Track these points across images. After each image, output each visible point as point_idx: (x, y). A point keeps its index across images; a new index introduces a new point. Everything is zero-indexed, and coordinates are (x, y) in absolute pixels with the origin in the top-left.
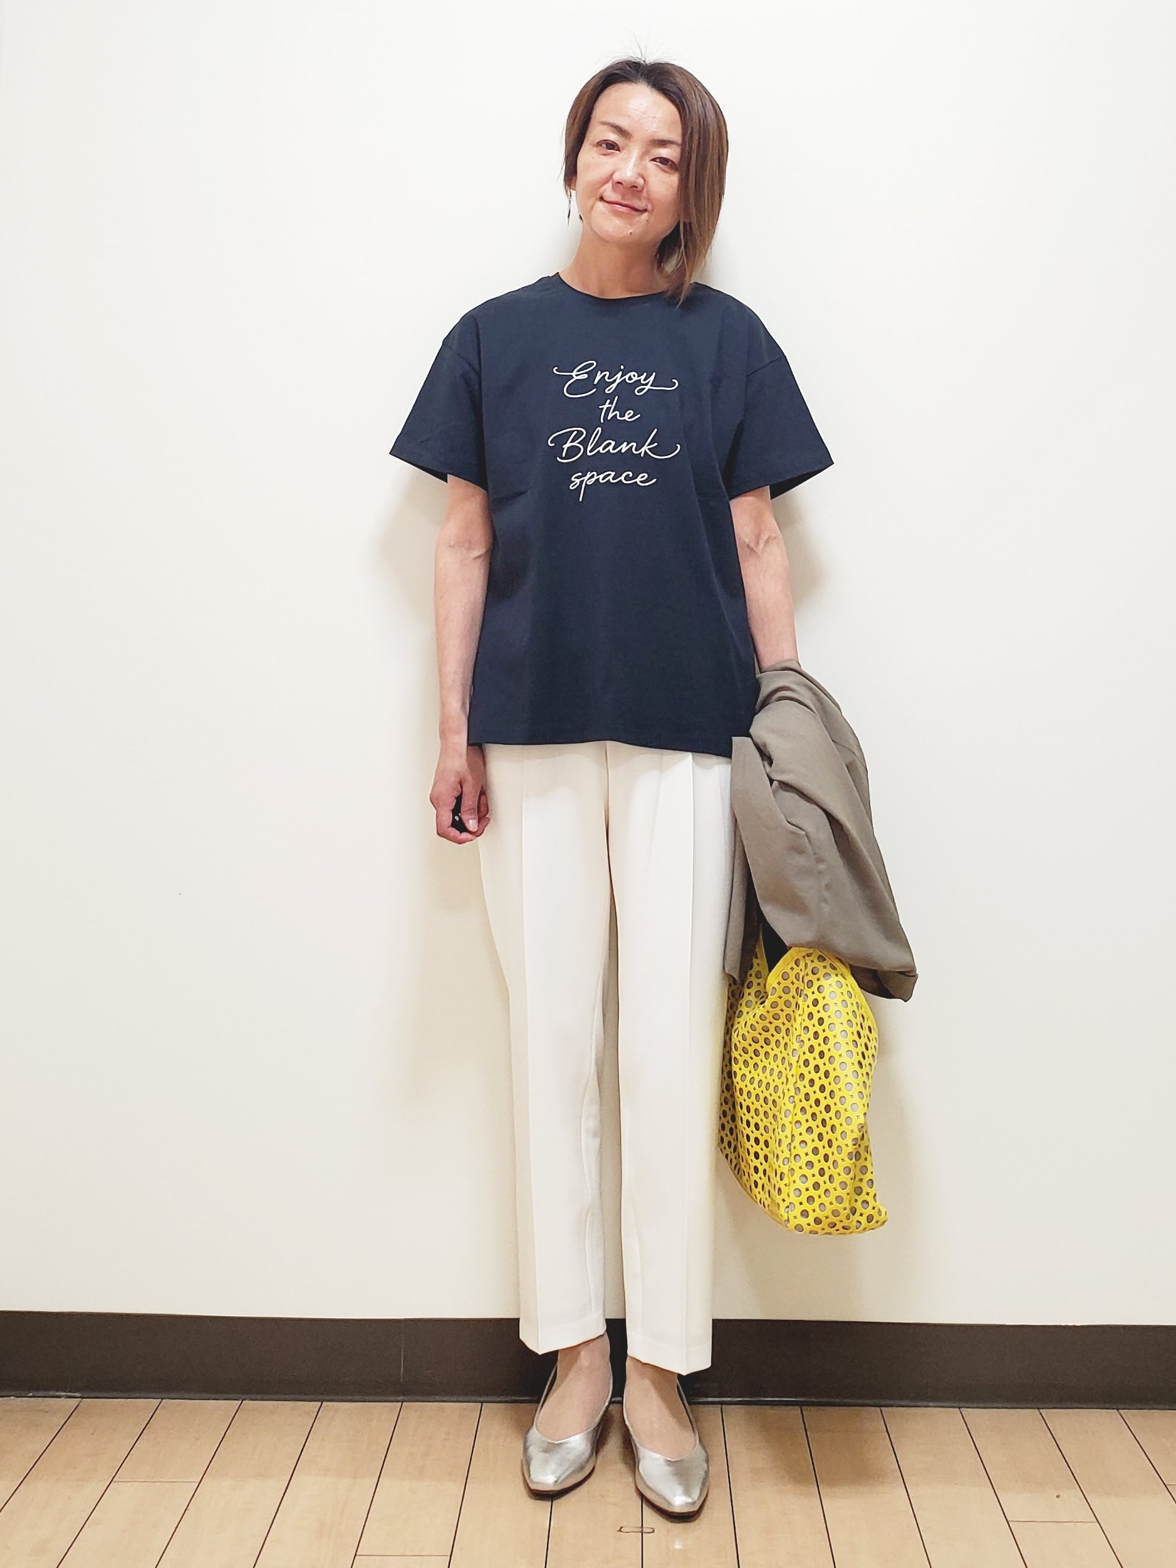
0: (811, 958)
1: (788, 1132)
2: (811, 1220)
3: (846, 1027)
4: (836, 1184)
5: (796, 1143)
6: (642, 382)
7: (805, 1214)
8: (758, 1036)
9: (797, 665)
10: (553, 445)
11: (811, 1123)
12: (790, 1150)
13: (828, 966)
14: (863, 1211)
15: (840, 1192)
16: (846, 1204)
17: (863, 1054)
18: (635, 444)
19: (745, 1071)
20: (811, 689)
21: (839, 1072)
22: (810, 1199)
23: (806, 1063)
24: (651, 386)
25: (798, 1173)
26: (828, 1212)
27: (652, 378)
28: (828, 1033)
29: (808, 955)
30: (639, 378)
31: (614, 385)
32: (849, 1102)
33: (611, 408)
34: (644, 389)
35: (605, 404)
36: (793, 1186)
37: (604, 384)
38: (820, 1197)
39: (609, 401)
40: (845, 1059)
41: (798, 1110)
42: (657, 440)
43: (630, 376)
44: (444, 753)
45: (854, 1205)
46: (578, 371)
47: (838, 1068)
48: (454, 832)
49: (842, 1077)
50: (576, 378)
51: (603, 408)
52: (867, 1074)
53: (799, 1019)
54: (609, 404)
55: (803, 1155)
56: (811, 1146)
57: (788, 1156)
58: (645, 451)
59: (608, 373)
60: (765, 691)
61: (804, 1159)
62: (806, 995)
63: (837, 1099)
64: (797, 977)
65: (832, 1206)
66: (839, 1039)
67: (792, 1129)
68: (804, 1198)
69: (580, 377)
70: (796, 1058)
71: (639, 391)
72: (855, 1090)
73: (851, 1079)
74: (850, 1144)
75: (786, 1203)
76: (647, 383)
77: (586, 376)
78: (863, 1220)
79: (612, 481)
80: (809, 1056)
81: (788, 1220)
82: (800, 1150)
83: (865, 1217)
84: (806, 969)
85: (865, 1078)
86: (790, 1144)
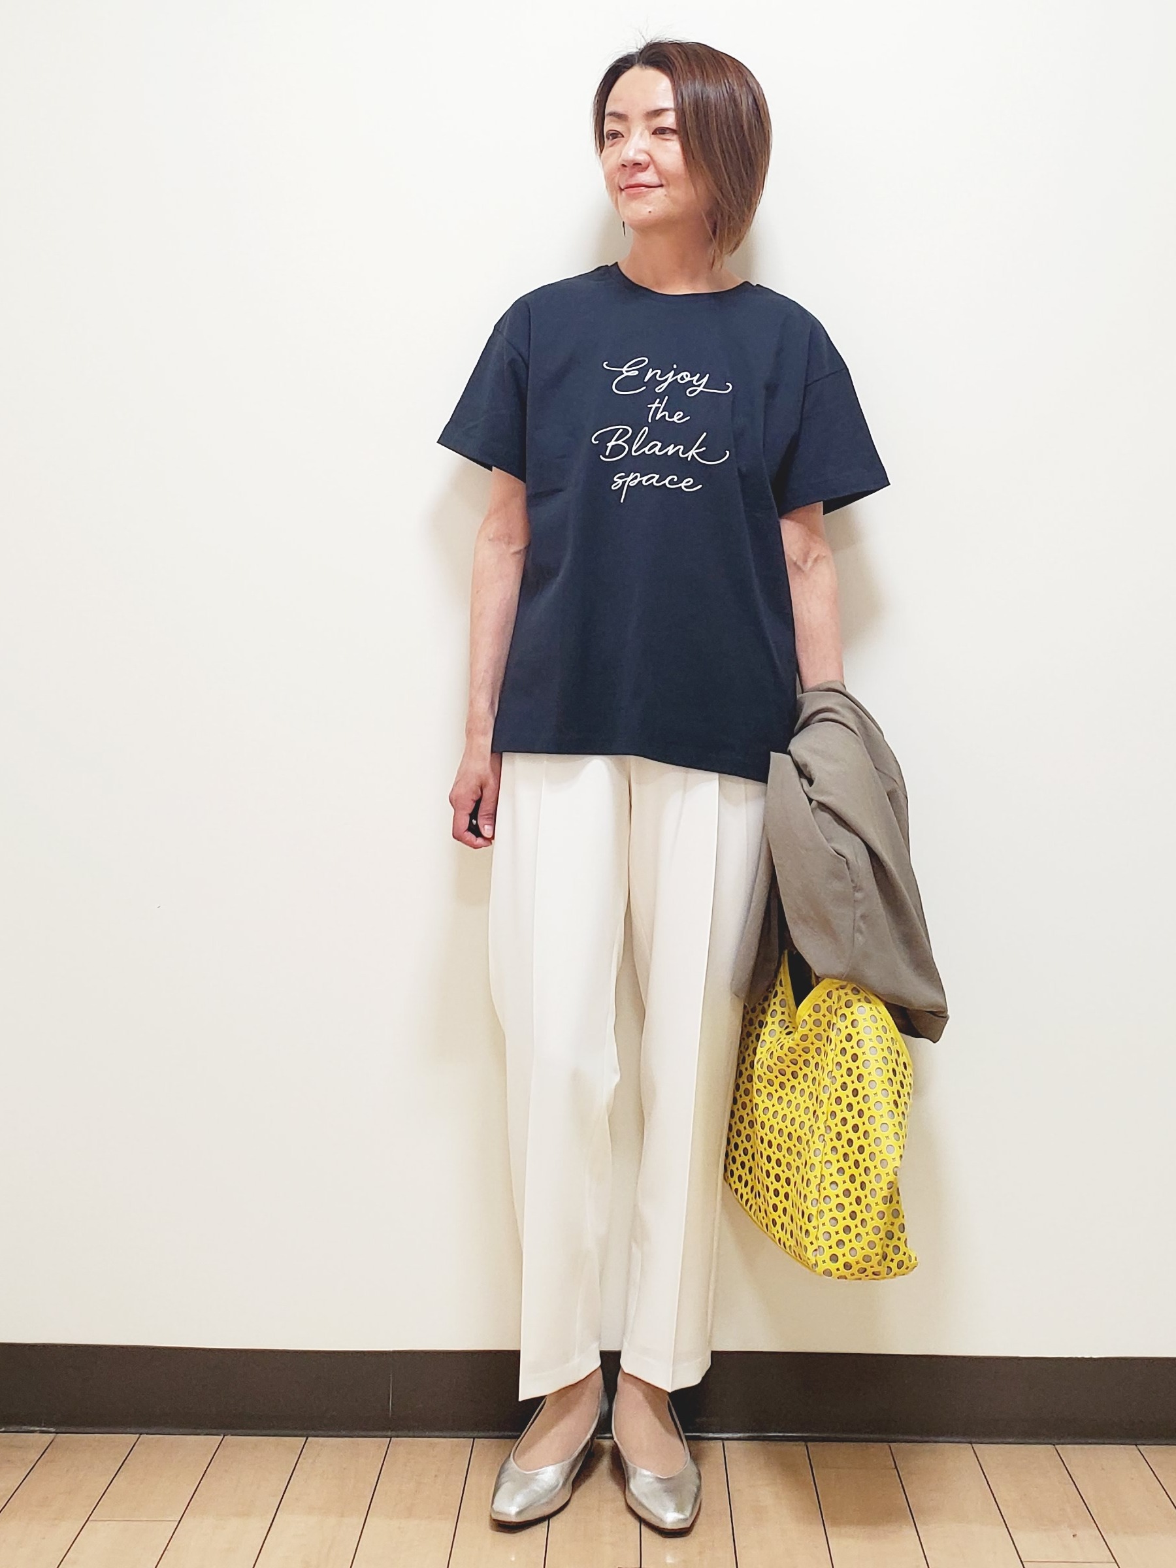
0: (845, 991)
1: (817, 1172)
2: (840, 1264)
3: (881, 1064)
4: (869, 1228)
5: (826, 1183)
6: (695, 383)
7: (834, 1258)
8: (786, 1069)
9: (843, 688)
10: (597, 442)
11: (843, 1164)
12: (819, 1191)
13: (862, 1000)
14: (894, 1256)
15: (872, 1237)
16: (878, 1250)
17: (898, 1092)
18: (682, 447)
19: (768, 1104)
20: (854, 711)
21: (873, 1112)
22: (840, 1243)
23: (838, 1100)
24: (704, 388)
25: (828, 1216)
26: (859, 1257)
27: (705, 380)
28: (862, 1070)
29: (842, 988)
30: (692, 379)
31: (665, 384)
32: (885, 1143)
33: (660, 407)
34: (696, 390)
35: (654, 403)
36: (822, 1229)
37: (654, 382)
38: (850, 1241)
39: (658, 400)
40: (880, 1097)
41: (828, 1149)
42: (706, 444)
43: (683, 376)
44: (468, 753)
45: (886, 1249)
46: (628, 367)
47: (872, 1107)
48: (470, 836)
49: (877, 1117)
50: (626, 374)
51: (652, 407)
52: (903, 1113)
53: (831, 1055)
54: (659, 403)
55: (833, 1197)
56: (842, 1187)
57: (817, 1197)
58: (693, 455)
59: (659, 372)
60: (806, 712)
61: (835, 1201)
62: (839, 1029)
63: (871, 1140)
64: (829, 1009)
65: (864, 1251)
66: (874, 1077)
67: (822, 1169)
68: (833, 1242)
69: (630, 374)
70: (827, 1095)
71: (691, 392)
72: (891, 1131)
73: (886, 1119)
74: (885, 1187)
75: (815, 1247)
76: (700, 384)
77: (637, 373)
78: (894, 1265)
79: (655, 484)
80: (841, 1093)
81: (816, 1264)
82: (831, 1192)
83: (895, 1262)
84: (838, 1002)
85: (901, 1118)
86: (819, 1184)
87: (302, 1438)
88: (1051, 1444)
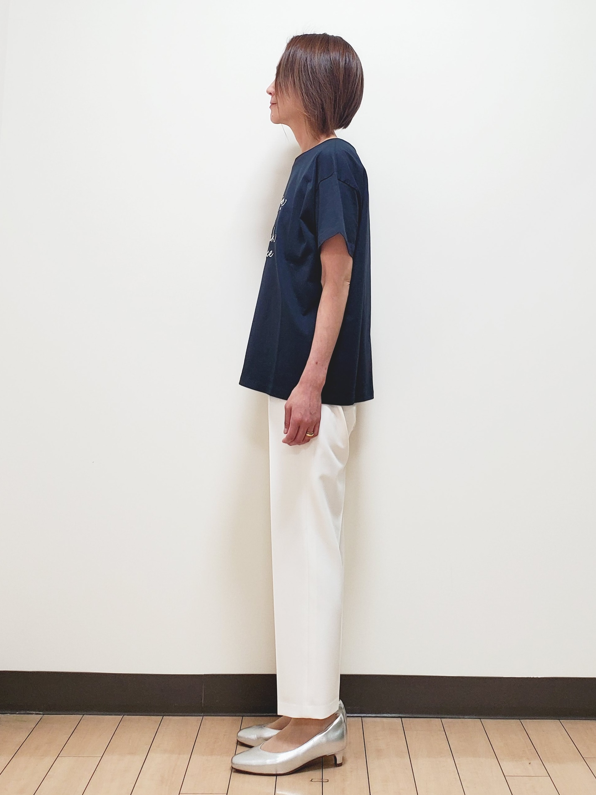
87: (161, 717)
88: (519, 719)
